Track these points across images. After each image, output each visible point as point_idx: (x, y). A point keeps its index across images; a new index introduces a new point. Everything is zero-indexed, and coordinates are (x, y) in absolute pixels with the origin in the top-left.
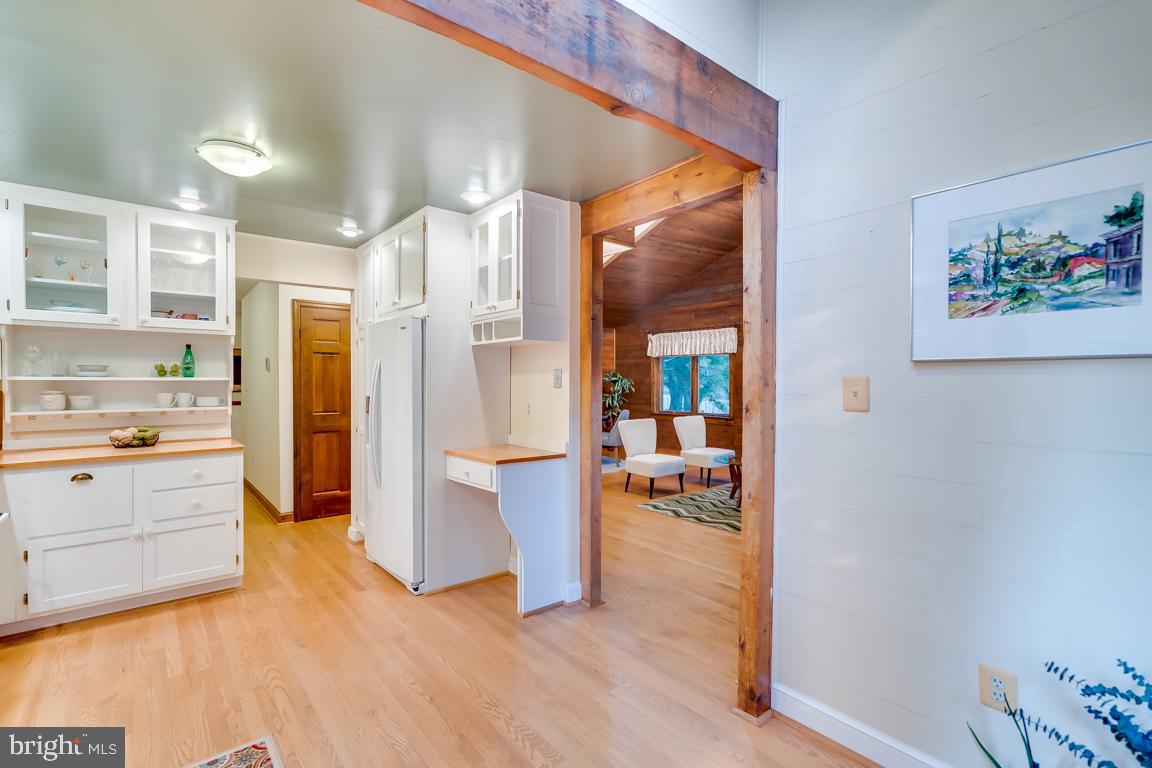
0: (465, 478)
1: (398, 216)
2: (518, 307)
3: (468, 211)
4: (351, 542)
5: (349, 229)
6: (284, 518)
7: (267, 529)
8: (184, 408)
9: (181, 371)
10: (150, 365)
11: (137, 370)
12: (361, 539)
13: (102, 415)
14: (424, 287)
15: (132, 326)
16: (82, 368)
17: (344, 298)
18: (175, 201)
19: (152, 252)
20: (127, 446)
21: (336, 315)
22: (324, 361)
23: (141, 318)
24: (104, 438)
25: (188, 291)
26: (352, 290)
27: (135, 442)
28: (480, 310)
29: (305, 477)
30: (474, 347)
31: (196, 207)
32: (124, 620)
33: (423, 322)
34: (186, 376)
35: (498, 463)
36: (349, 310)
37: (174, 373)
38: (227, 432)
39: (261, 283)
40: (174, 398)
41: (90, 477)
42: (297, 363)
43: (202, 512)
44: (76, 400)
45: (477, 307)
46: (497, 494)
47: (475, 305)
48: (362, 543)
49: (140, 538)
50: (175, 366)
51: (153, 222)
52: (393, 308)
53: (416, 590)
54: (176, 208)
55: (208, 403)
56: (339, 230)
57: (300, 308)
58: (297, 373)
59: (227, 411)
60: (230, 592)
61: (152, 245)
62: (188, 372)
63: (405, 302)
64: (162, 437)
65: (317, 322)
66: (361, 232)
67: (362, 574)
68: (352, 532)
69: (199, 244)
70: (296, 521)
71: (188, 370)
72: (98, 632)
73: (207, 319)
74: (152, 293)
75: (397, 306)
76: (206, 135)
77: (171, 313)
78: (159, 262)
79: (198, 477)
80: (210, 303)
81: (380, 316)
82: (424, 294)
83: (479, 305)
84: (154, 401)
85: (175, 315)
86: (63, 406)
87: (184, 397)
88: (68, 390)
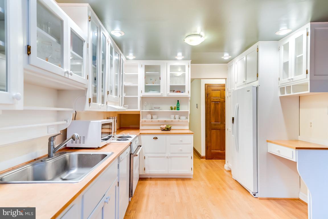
0: (278, 153)
1: (245, 48)
2: (307, 78)
3: (278, 39)
4: (226, 170)
5: (226, 56)
6: (202, 158)
7: (198, 160)
8: (177, 120)
9: (176, 108)
10: (169, 107)
12: (229, 170)
13: (159, 121)
14: (257, 74)
15: (166, 96)
16: (155, 108)
17: (223, 82)
18: (176, 57)
19: (170, 74)
20: (164, 130)
21: (219, 88)
22: (215, 104)
23: (167, 93)
24: (159, 128)
25: (178, 84)
26: (226, 79)
27: (166, 129)
28: (285, 81)
29: (209, 145)
30: (281, 98)
31: (181, 58)
32: (164, 181)
33: (257, 88)
34: (177, 110)
35: (297, 148)
36: (225, 86)
37: (175, 109)
38: (187, 128)
39: (195, 80)
40: (175, 116)
41: (157, 138)
42: (207, 105)
43: (183, 152)
44: (154, 117)
45: (282, 80)
46: (296, 162)
47: (281, 79)
48: (230, 171)
49: (167, 157)
50: (175, 107)
51: (171, 65)
52: (243, 84)
53: (255, 195)
54: (176, 60)
55: (183, 118)
56: (223, 57)
57: (207, 86)
58: (207, 109)
59: (188, 121)
60: (189, 179)
61: (170, 72)
63: (248, 81)
64: (172, 128)
65: (213, 91)
66: (230, 57)
67: (231, 183)
68: (226, 166)
69: (180, 69)
70: (206, 159)
71: (178, 108)
72: (159, 182)
73: (183, 92)
74: (170, 85)
75: (245, 83)
76: (187, 35)
77: (174, 91)
78: (172, 76)
79: (181, 141)
80: (184, 87)
81: (237, 87)
82: (257, 77)
83: (283, 79)
84: (170, 117)
85: (175, 91)
86: (151, 118)
87: (177, 116)
88: (152, 114)
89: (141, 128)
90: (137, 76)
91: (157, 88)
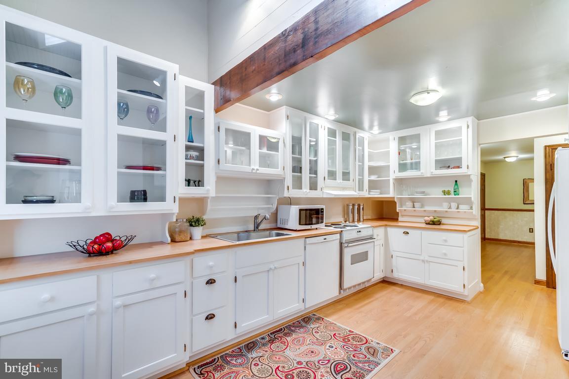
5: (541, 96)
8: (453, 210)
10: (439, 191)
11: (436, 193)
13: (425, 211)
15: (429, 175)
16: (417, 193)
18: (437, 119)
19: (435, 143)
20: (429, 224)
23: (432, 171)
24: (422, 220)
27: (431, 223)
31: (446, 119)
34: (455, 195)
37: (448, 194)
40: (450, 205)
41: (408, 233)
43: (447, 258)
44: (416, 205)
49: (423, 261)
50: (448, 191)
51: (437, 129)
54: (438, 122)
57: (551, 150)
61: (435, 140)
62: (455, 193)
64: (444, 222)
72: (408, 292)
74: (435, 160)
77: (449, 167)
78: (439, 146)
79: (446, 241)
80: (459, 160)
84: (442, 206)
85: (451, 167)
86: (412, 207)
87: (454, 205)
88: (413, 201)
89: (400, 219)
90: (388, 153)
91: (416, 166)
